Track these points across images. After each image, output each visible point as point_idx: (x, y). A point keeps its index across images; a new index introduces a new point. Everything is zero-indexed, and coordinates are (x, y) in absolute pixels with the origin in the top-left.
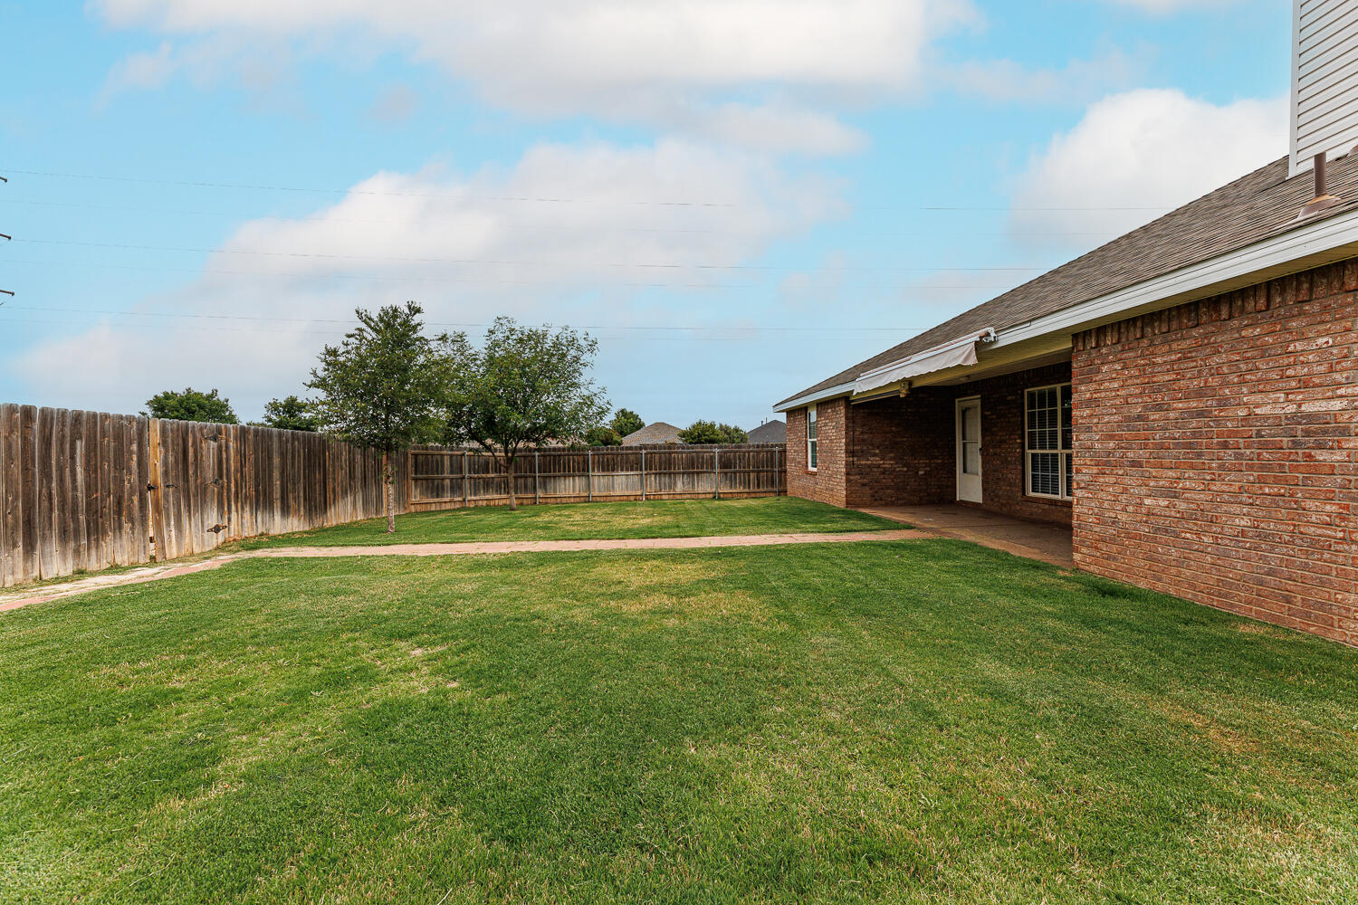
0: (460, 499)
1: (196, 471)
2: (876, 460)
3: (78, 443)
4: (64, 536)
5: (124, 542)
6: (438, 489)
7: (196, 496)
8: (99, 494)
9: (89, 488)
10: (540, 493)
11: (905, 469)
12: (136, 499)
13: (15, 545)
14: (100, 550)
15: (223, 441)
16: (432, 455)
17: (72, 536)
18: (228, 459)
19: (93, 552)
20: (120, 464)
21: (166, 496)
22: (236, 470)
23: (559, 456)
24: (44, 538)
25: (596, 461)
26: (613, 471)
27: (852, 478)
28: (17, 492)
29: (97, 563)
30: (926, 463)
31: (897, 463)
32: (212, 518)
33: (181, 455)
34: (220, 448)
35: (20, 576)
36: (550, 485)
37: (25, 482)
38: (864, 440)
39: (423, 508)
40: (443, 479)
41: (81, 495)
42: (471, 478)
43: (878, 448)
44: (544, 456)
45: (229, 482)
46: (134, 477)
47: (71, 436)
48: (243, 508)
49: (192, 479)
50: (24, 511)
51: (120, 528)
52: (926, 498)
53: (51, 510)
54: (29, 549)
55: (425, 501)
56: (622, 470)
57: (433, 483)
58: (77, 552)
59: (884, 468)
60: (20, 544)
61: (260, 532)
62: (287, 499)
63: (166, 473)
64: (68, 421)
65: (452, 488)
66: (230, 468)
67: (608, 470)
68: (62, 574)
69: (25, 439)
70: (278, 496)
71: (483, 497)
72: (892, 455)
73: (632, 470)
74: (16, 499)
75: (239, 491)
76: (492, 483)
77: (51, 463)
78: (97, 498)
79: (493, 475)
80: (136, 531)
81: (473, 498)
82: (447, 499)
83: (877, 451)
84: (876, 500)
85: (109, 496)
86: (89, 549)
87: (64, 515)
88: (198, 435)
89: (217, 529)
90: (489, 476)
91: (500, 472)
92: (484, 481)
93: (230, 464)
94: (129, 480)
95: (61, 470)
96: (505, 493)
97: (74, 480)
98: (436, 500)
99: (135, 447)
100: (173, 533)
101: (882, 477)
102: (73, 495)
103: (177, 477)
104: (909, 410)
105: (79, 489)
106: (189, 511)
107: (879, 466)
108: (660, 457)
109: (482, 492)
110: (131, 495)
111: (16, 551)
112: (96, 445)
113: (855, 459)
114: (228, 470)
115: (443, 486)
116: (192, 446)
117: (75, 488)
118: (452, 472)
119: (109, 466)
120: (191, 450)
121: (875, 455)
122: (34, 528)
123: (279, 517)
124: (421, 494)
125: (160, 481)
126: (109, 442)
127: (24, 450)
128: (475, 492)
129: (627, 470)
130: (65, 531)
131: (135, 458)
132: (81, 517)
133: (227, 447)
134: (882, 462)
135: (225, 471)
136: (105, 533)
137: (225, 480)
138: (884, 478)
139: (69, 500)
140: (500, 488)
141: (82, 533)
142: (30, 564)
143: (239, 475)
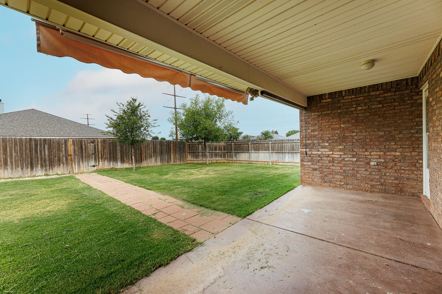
0: (205, 159)
1: (86, 151)
2: (326, 151)
3: (46, 145)
4: (42, 166)
5: (61, 168)
6: (197, 156)
7: (85, 157)
8: (52, 157)
9: (49, 156)
10: (234, 158)
11: (355, 159)
12: (64, 158)
13: (28, 168)
14: (53, 171)
15: (96, 144)
16: (195, 145)
17: (44, 166)
18: (98, 148)
19: (51, 170)
20: (59, 150)
21: (75, 158)
22: (101, 151)
23: (240, 144)
24: (36, 167)
25: (253, 146)
26: (259, 151)
27: (305, 163)
28: (28, 157)
29: (52, 173)
30: (380, 156)
31: (345, 154)
32: (92, 163)
33: (80, 147)
34: (95, 146)
35: (29, 175)
36: (238, 156)
37: (31, 154)
38: (314, 136)
39: (192, 162)
40: (199, 152)
41: (47, 157)
42: (209, 152)
43: (327, 142)
44: (236, 145)
45: (98, 154)
46: (64, 153)
47: (44, 144)
48: (104, 161)
49: (84, 153)
50: (30, 161)
51: (60, 165)
52: (380, 187)
53: (38, 160)
54: (32, 168)
55: (192, 159)
56: (262, 151)
57: (195, 154)
58: (46, 170)
59: (333, 158)
60: (30, 168)
61: (111, 167)
62: (124, 158)
63: (75, 152)
64: (42, 140)
65: (202, 156)
66: (99, 150)
67: (257, 151)
68: (41, 175)
69: (30, 145)
70: (120, 157)
71: (214, 159)
72: (341, 147)
73: (266, 151)
74: (28, 158)
75: (103, 156)
76: (218, 154)
77: (38, 150)
78: (52, 158)
79: (218, 152)
80: (65, 166)
81: (210, 159)
82: (200, 159)
83: (327, 144)
84: (325, 182)
85: (56, 157)
86: (49, 169)
87: (42, 162)
88: (86, 142)
89: (94, 166)
90: (216, 152)
91: (221, 150)
92: (215, 154)
93: (99, 149)
94: (62, 154)
95: (41, 151)
96: (224, 158)
97: (45, 154)
98: (196, 159)
99: (64, 146)
100: (77, 167)
101: (331, 164)
102: (44, 158)
103: (79, 153)
104: (360, 108)
105: (46, 156)
106: (83, 161)
107: (328, 156)
108: (278, 145)
109: (214, 157)
110: (63, 157)
111: (28, 169)
112: (51, 145)
113: (308, 150)
114: (98, 151)
115: (199, 155)
116: (84, 145)
117: (45, 156)
118: (202, 150)
119: (55, 150)
120: (84, 146)
121: (325, 147)
122: (33, 165)
123: (120, 163)
124: (191, 157)
125: (72, 154)
126: (55, 145)
127: (30, 147)
128: (211, 157)
129: (264, 150)
130: (42, 165)
131: (64, 148)
132: (47, 162)
133: (98, 145)
134: (331, 153)
135: (97, 151)
136: (54, 166)
137: (97, 153)
138: (333, 166)
139: (43, 157)
140: (222, 156)
141: (47, 166)
142: (32, 172)
143: (102, 152)
